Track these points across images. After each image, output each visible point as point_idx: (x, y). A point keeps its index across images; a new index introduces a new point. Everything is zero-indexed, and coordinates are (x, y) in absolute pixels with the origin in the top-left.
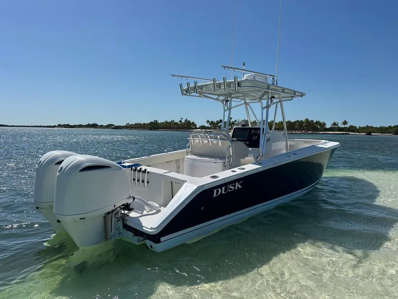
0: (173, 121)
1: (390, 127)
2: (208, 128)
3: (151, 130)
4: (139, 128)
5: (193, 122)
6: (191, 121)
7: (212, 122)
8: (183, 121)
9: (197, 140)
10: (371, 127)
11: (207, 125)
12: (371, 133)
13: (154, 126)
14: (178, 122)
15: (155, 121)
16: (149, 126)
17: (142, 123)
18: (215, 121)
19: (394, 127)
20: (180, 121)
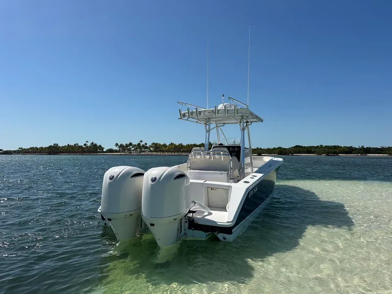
0: (77, 144)
1: (274, 148)
2: (116, 151)
3: (50, 154)
4: (34, 153)
5: (100, 146)
6: (98, 144)
7: (121, 145)
8: (89, 144)
9: (196, 157)
10: (260, 148)
11: (117, 148)
12: (261, 154)
13: (54, 150)
14: (83, 145)
15: (55, 144)
16: (47, 150)
17: (38, 147)
18: (124, 144)
19: (278, 148)
20: (85, 145)
